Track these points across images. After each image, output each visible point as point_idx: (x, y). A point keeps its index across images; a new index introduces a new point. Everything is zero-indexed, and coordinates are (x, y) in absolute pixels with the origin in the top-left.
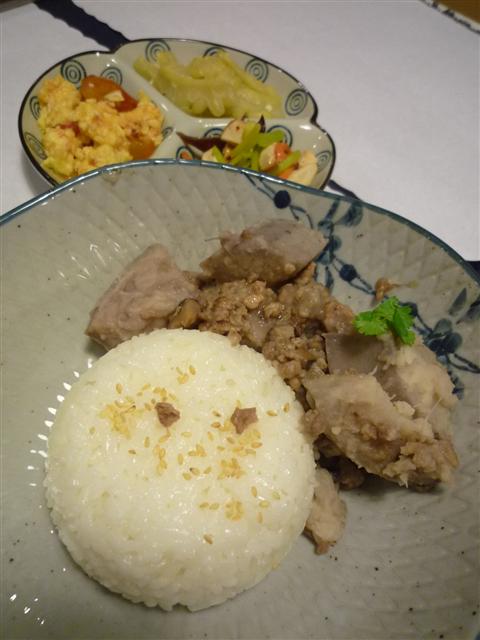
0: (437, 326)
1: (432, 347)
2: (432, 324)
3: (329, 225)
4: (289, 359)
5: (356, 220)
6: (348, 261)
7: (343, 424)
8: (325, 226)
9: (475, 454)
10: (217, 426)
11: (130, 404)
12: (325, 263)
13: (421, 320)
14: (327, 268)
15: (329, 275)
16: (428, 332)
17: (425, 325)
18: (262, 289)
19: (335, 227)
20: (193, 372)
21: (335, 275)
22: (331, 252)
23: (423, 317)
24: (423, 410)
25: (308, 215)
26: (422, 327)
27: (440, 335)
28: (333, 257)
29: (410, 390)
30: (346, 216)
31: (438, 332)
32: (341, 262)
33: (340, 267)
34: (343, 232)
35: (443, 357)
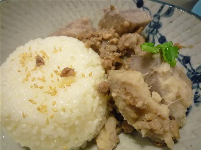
0: (198, 68)
1: (192, 79)
2: (195, 67)
3: (158, 16)
4: (108, 59)
5: (170, 14)
6: (163, 34)
7: (118, 93)
8: (156, 17)
9: (194, 137)
10: (56, 72)
11: (30, 55)
12: (153, 34)
13: (190, 65)
14: (153, 37)
15: (154, 40)
16: (193, 71)
17: (192, 68)
18: (112, 32)
19: (161, 18)
20: (60, 50)
21: (156, 40)
22: (157, 29)
23: (192, 64)
24: (167, 101)
25: (150, 12)
26: (190, 69)
27: (198, 73)
28: (157, 32)
29: (162, 88)
30: (166, 12)
31: (198, 71)
32: (160, 34)
33: (159, 36)
34: (164, 20)
35: (196, 85)
